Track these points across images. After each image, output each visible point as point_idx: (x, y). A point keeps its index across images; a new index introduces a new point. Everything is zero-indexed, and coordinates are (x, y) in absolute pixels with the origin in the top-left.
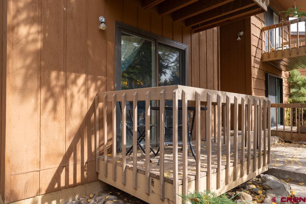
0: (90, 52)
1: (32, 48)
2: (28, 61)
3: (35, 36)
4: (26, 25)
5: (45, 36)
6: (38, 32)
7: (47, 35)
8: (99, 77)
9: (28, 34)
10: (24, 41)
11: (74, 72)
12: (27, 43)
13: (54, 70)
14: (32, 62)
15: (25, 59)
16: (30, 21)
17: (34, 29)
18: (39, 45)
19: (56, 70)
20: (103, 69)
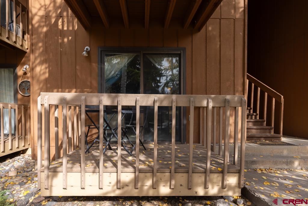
0: (79, 73)
1: (42, 78)
2: (41, 85)
3: (45, 70)
4: (39, 65)
5: (50, 69)
6: (46, 68)
7: (51, 68)
8: (86, 90)
9: (41, 70)
10: (38, 74)
11: (68, 88)
12: (40, 75)
13: (55, 88)
14: (43, 86)
15: (40, 85)
16: (41, 63)
17: (43, 67)
18: (47, 75)
19: (56, 89)
20: (89, 84)
